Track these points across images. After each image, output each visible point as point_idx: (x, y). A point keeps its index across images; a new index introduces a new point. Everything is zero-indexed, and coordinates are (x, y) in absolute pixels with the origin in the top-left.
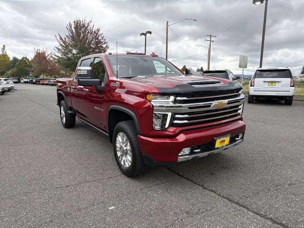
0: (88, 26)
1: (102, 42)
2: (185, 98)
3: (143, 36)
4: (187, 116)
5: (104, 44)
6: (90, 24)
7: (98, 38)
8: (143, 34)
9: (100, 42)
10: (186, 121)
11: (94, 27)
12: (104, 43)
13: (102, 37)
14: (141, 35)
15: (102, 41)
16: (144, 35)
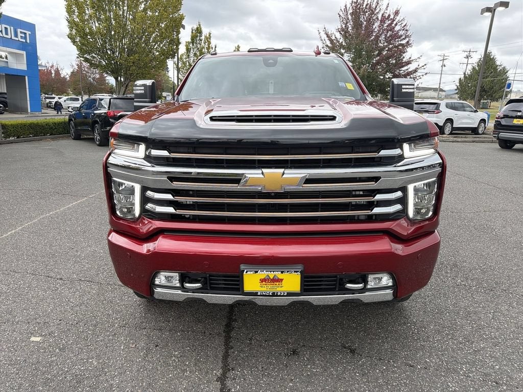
0: (376, 7)
1: (401, 36)
2: (165, 153)
3: (489, 14)
4: (169, 197)
5: (404, 39)
6: (380, 4)
7: (394, 28)
8: (488, 10)
9: (396, 36)
10: (170, 210)
11: (388, 8)
12: (404, 37)
13: (403, 25)
14: (482, 14)
15: (401, 33)
16: (491, 12)
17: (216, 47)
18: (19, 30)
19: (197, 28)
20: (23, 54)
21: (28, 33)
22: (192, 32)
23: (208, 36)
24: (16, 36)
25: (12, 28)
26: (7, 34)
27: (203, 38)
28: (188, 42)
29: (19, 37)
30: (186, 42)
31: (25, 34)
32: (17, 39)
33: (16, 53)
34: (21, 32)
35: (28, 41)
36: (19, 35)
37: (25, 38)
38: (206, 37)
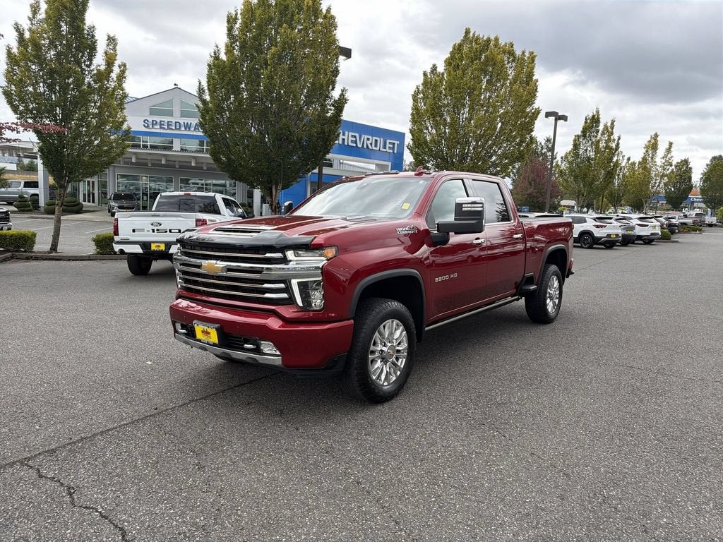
17: (619, 139)
18: (388, 141)
19: (593, 116)
20: (388, 166)
21: (396, 143)
22: (586, 122)
23: (609, 124)
24: (385, 147)
25: (382, 139)
26: (376, 146)
27: (601, 127)
28: (578, 136)
29: (387, 148)
30: (575, 136)
31: (394, 144)
32: (385, 150)
33: (382, 165)
34: (390, 143)
35: (395, 152)
36: (388, 145)
37: (393, 148)
38: (606, 126)
